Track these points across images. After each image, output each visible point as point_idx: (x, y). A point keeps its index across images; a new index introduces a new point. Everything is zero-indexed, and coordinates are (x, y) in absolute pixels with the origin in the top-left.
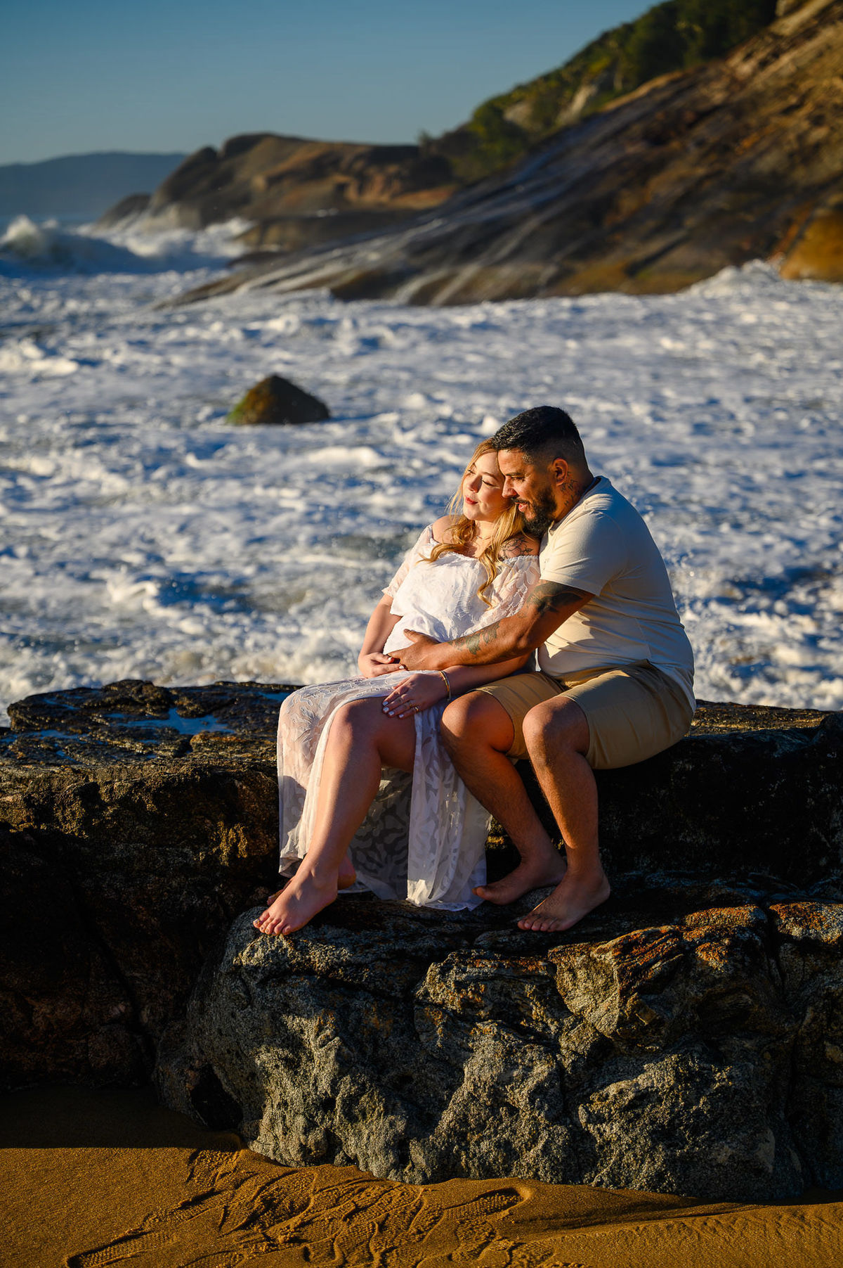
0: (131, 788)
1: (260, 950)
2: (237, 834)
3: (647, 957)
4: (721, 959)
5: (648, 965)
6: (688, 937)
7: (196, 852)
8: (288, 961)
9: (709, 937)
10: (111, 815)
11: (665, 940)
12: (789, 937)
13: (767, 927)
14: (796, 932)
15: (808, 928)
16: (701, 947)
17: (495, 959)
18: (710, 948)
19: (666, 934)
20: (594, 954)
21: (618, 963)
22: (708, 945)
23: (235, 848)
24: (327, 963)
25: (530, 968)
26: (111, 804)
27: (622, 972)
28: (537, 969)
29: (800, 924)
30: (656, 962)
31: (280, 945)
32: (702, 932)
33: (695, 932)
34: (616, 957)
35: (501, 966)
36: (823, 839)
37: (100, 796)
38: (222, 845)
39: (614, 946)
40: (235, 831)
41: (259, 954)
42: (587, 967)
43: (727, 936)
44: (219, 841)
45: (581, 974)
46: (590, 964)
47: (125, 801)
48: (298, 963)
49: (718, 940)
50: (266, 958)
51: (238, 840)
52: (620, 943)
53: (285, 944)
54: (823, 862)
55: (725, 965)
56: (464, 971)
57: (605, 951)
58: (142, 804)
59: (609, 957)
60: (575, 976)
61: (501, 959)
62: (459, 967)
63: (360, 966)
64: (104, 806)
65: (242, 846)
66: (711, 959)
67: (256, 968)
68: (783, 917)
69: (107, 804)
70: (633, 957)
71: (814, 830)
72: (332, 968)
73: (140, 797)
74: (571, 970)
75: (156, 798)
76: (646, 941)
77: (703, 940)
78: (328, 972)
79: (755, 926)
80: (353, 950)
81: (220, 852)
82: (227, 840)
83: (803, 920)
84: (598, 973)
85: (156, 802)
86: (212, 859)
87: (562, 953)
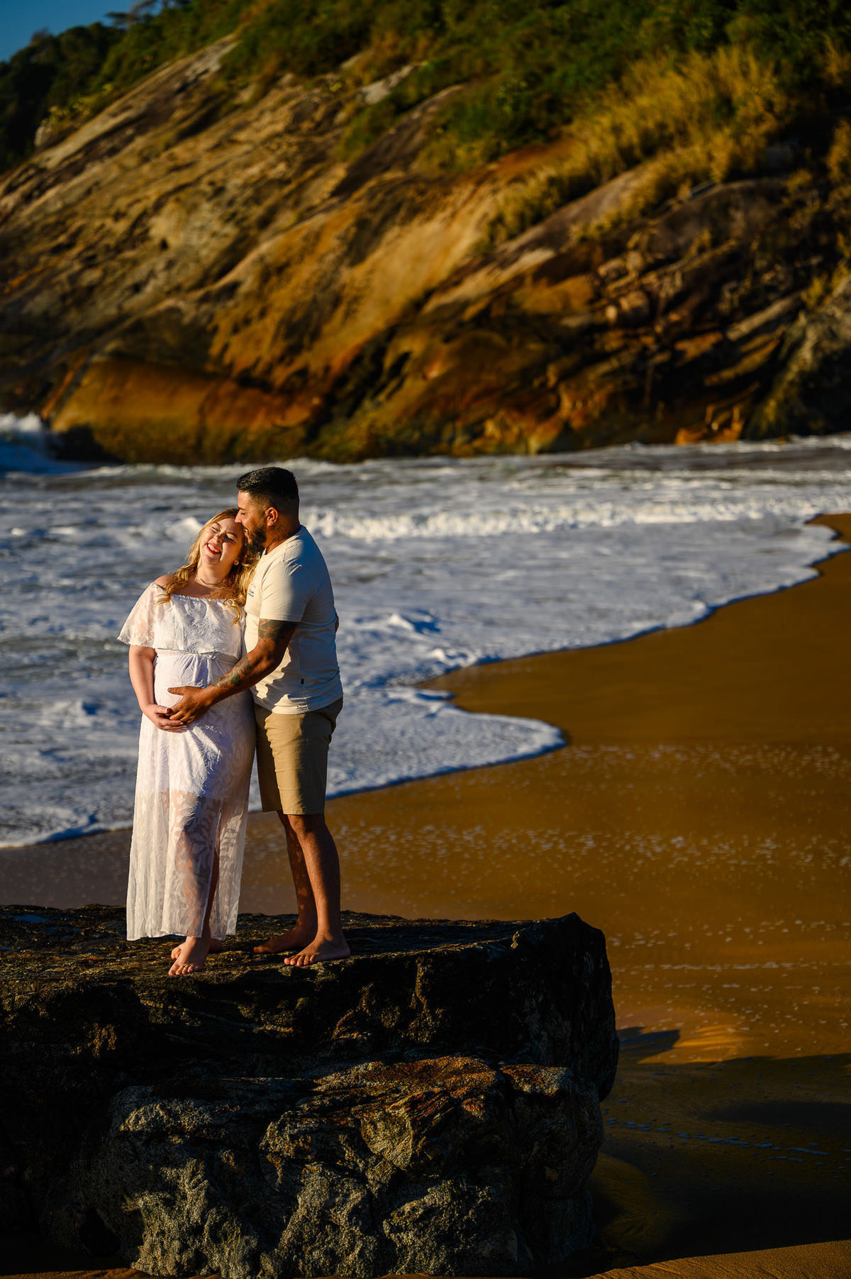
0: (29, 1000)
1: (143, 1118)
2: (109, 1032)
3: (430, 1111)
4: (481, 1109)
5: (431, 1116)
6: (454, 1095)
7: (74, 1047)
8: (164, 1125)
9: (469, 1094)
10: (12, 1020)
11: (439, 1099)
12: (521, 1091)
13: (504, 1084)
14: (527, 1088)
15: (534, 1085)
16: (466, 1102)
17: (315, 1117)
18: (471, 1102)
19: (438, 1093)
20: (389, 1110)
21: (410, 1116)
22: (470, 1100)
23: (105, 1043)
24: (194, 1126)
25: (342, 1123)
26: (12, 1012)
27: (413, 1123)
28: (347, 1123)
29: (528, 1082)
30: (436, 1114)
31: (158, 1114)
32: (464, 1090)
33: (459, 1091)
34: (407, 1112)
35: (321, 1123)
36: (520, 1021)
37: (3, 1006)
38: (96, 1041)
39: (405, 1104)
40: (107, 1030)
41: (143, 1121)
42: (384, 1120)
43: (481, 1093)
44: (94, 1038)
45: (380, 1125)
46: (386, 1117)
47: (24, 1011)
48: (172, 1126)
49: (476, 1097)
50: (148, 1124)
51: (109, 1037)
52: (409, 1101)
53: (161, 1112)
54: (520, 1037)
55: (484, 1114)
56: (296, 1127)
57: (398, 1108)
58: (37, 1011)
59: (402, 1111)
60: (375, 1127)
61: (320, 1117)
62: (292, 1124)
63: (219, 1127)
64: (6, 1014)
65: (112, 1041)
66: (474, 1110)
67: (141, 1132)
68: (516, 1078)
69: (9, 1013)
70: (420, 1111)
71: (514, 1014)
72: (198, 1129)
73: (36, 1006)
74: (373, 1123)
75: (49, 1007)
76: (427, 1099)
77: (466, 1096)
78: (195, 1132)
79: (496, 1085)
80: (212, 1115)
81: (93, 1046)
82: (100, 1037)
83: (530, 1079)
84: (394, 1124)
85: (47, 1009)
86: (88, 1052)
87: (363, 1111)
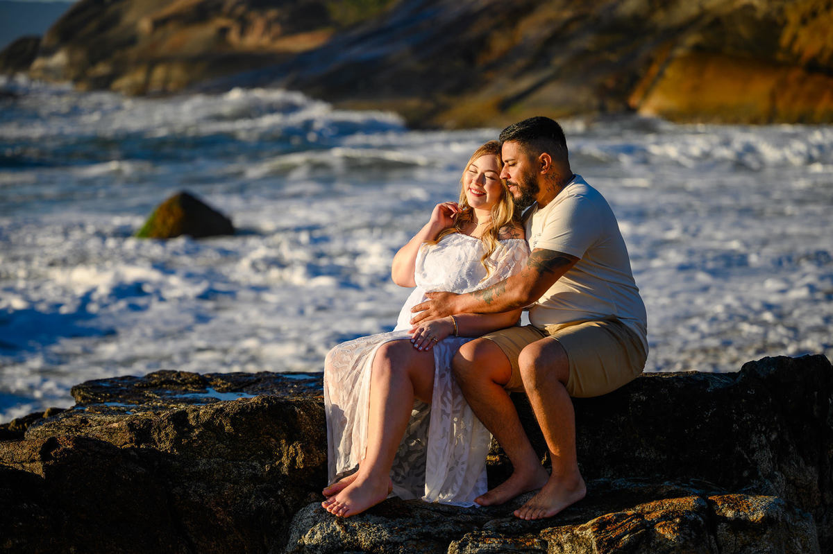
0: (214, 414)
1: (319, 533)
2: (296, 450)
3: (618, 532)
4: (674, 532)
5: (619, 538)
6: (647, 518)
7: (263, 465)
8: (340, 541)
9: (665, 517)
10: (197, 435)
11: (631, 520)
12: (724, 518)
13: (708, 512)
14: (730, 514)
15: (739, 511)
16: (659, 524)
17: (501, 537)
18: (665, 525)
19: (631, 516)
20: (577, 531)
21: (596, 537)
22: (664, 523)
23: (293, 461)
24: (371, 542)
25: (527, 544)
26: (198, 427)
27: (599, 543)
28: (533, 544)
29: (733, 508)
30: (625, 535)
31: (334, 529)
32: (659, 514)
33: (653, 514)
34: (594, 532)
35: (505, 542)
36: (746, 456)
37: (188, 421)
38: (284, 458)
39: (592, 525)
40: (294, 447)
41: (318, 536)
42: (572, 541)
43: (678, 516)
44: (281, 456)
45: (567, 547)
46: (574, 539)
47: (208, 425)
48: (348, 542)
49: (671, 520)
50: (324, 539)
51: (297, 454)
52: (597, 522)
53: (338, 528)
54: (746, 474)
55: (677, 537)
56: (477, 546)
57: (585, 529)
58: (222, 427)
59: (589, 532)
60: (562, 549)
61: (505, 537)
62: (473, 544)
63: (396, 544)
64: (192, 428)
65: (299, 459)
66: (667, 533)
67: (316, 546)
68: (720, 504)
69: (194, 427)
70: (607, 532)
71: (739, 449)
72: (375, 545)
73: (221, 421)
74: (559, 545)
75: (234, 421)
76: (616, 521)
77: (659, 520)
78: (372, 548)
79: (698, 510)
80: (391, 532)
81: (282, 464)
82: (288, 455)
83: (734, 505)
84: (581, 545)
85: (233, 425)
86: (275, 471)
87: (552, 532)
